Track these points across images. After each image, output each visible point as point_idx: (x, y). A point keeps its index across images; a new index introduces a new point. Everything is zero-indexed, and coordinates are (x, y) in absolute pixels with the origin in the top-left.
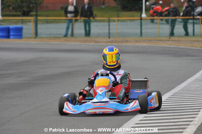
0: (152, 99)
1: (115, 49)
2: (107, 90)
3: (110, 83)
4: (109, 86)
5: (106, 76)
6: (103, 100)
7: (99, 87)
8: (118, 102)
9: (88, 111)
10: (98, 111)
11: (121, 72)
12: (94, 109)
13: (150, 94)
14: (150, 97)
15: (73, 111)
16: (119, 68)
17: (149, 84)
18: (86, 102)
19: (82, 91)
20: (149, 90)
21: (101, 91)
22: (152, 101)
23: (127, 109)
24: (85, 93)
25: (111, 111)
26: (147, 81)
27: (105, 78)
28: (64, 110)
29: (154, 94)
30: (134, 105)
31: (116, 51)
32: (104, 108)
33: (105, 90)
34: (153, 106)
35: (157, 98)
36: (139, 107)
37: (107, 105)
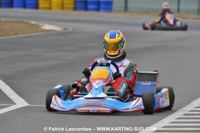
0: (162, 96)
1: (117, 36)
2: (105, 84)
3: (110, 75)
4: (108, 78)
5: (107, 66)
6: (99, 96)
7: (96, 79)
8: (117, 99)
9: (80, 109)
10: (91, 109)
11: (126, 62)
12: (88, 106)
13: (159, 91)
14: (159, 93)
15: (62, 108)
16: (123, 57)
17: (159, 78)
18: (78, 97)
19: (76, 82)
20: (159, 85)
21: (98, 84)
22: (161, 100)
23: (128, 109)
24: (80, 85)
25: (107, 110)
26: (157, 74)
27: (104, 69)
28: (51, 105)
29: (164, 90)
30: (137, 104)
31: (119, 38)
32: (100, 106)
33: (102, 84)
34: (161, 106)
35: (168, 96)
36: (143, 107)
37: (103, 103)
